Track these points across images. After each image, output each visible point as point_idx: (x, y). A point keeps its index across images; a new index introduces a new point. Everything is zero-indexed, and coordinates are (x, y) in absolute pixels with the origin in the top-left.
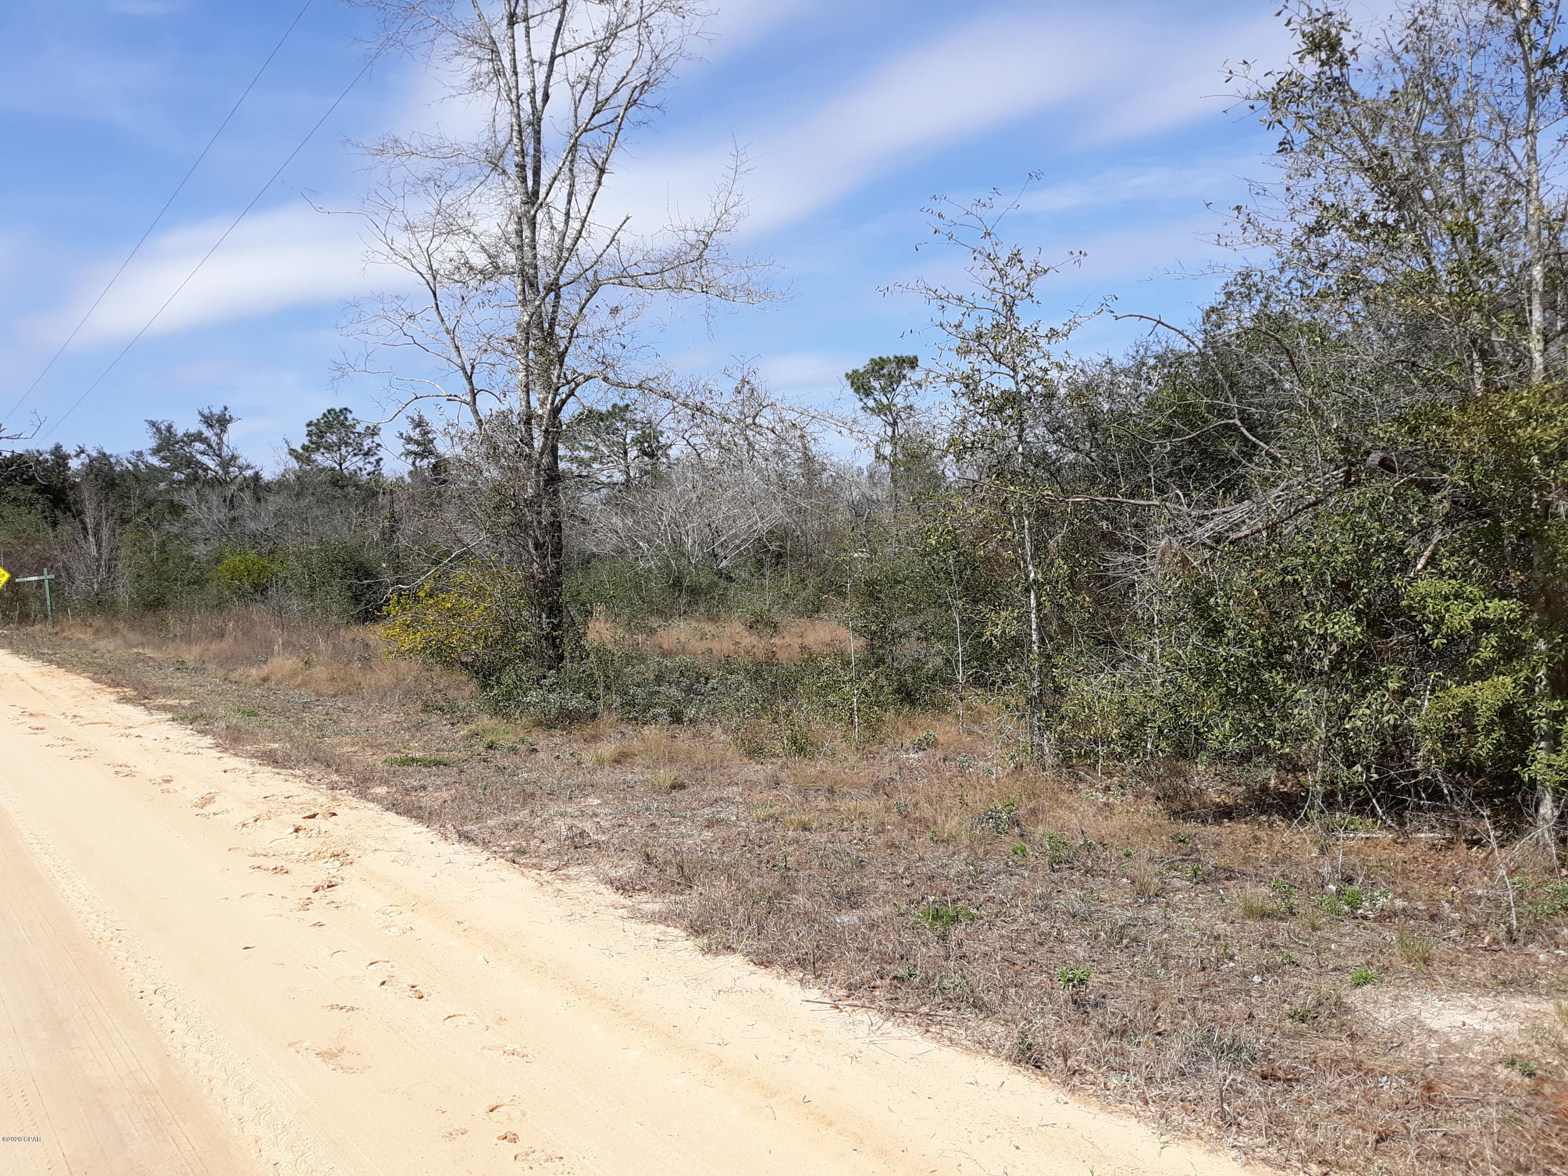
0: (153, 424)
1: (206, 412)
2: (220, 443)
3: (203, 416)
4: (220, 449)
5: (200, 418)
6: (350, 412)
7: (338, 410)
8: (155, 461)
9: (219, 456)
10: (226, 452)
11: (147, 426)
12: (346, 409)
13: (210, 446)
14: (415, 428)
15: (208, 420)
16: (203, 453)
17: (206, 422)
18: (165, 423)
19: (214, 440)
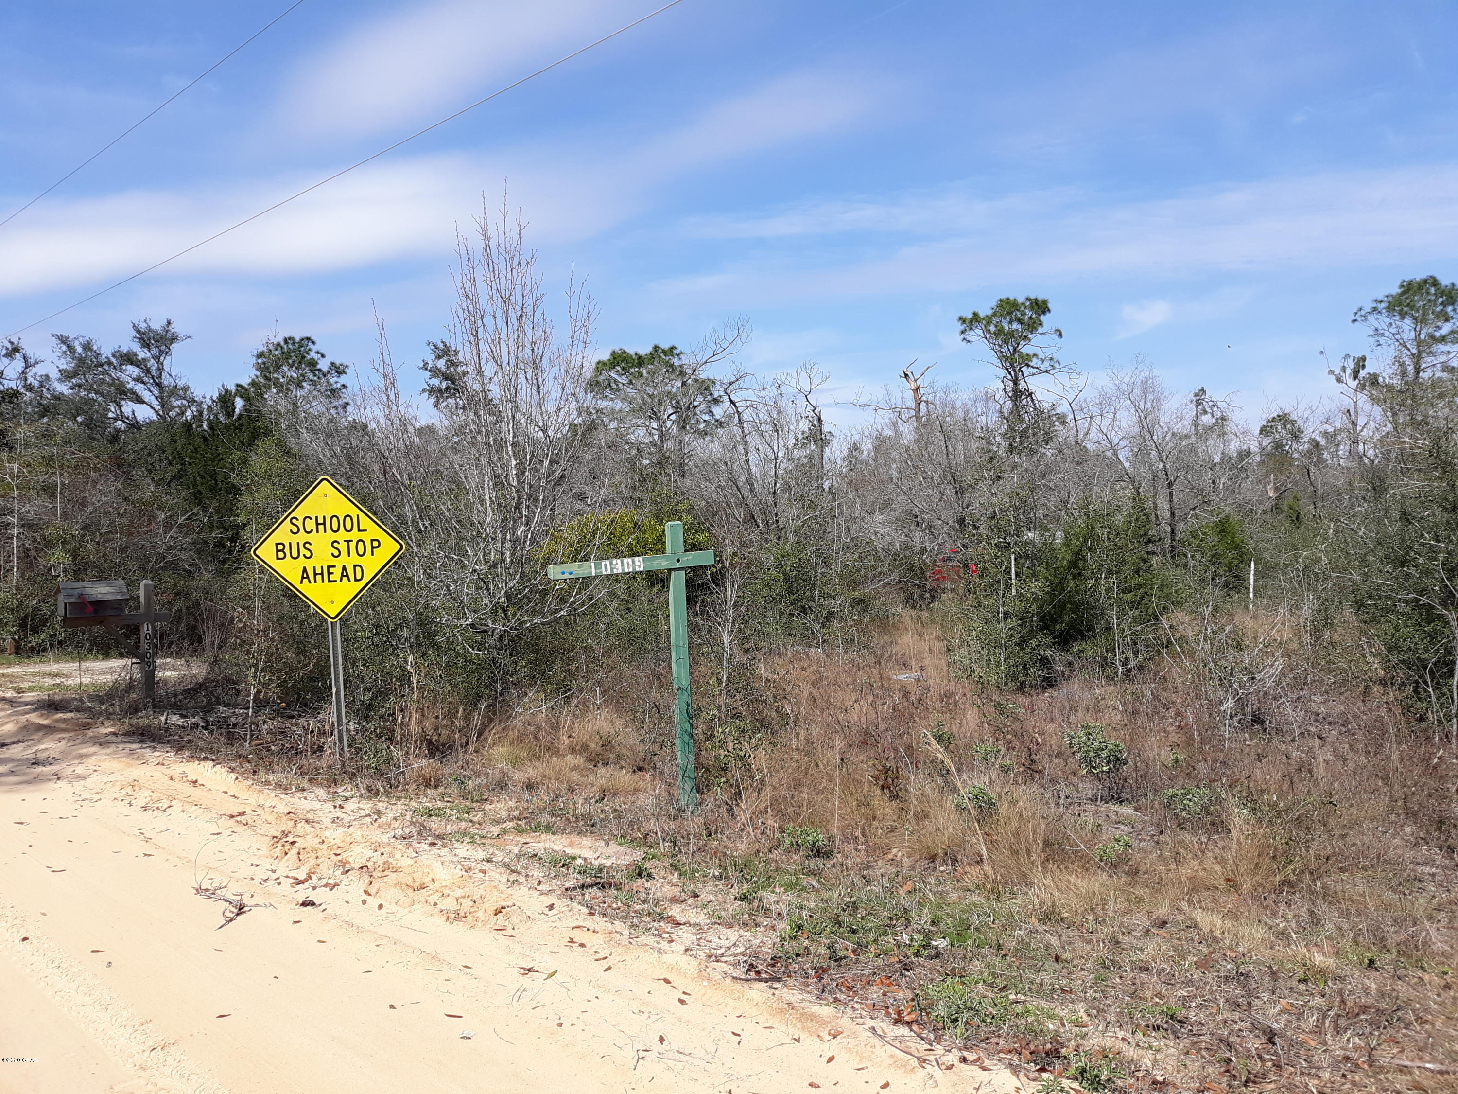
0: (63, 340)
1: (143, 326)
2: (160, 370)
3: (138, 331)
4: (160, 376)
5: (134, 333)
6: (313, 343)
7: (298, 340)
8: (63, 389)
9: (159, 385)
10: (166, 380)
11: (55, 341)
12: (308, 339)
13: (148, 371)
14: (439, 357)
15: (146, 338)
16: (138, 380)
17: (141, 340)
18: (81, 340)
19: (153, 365)
